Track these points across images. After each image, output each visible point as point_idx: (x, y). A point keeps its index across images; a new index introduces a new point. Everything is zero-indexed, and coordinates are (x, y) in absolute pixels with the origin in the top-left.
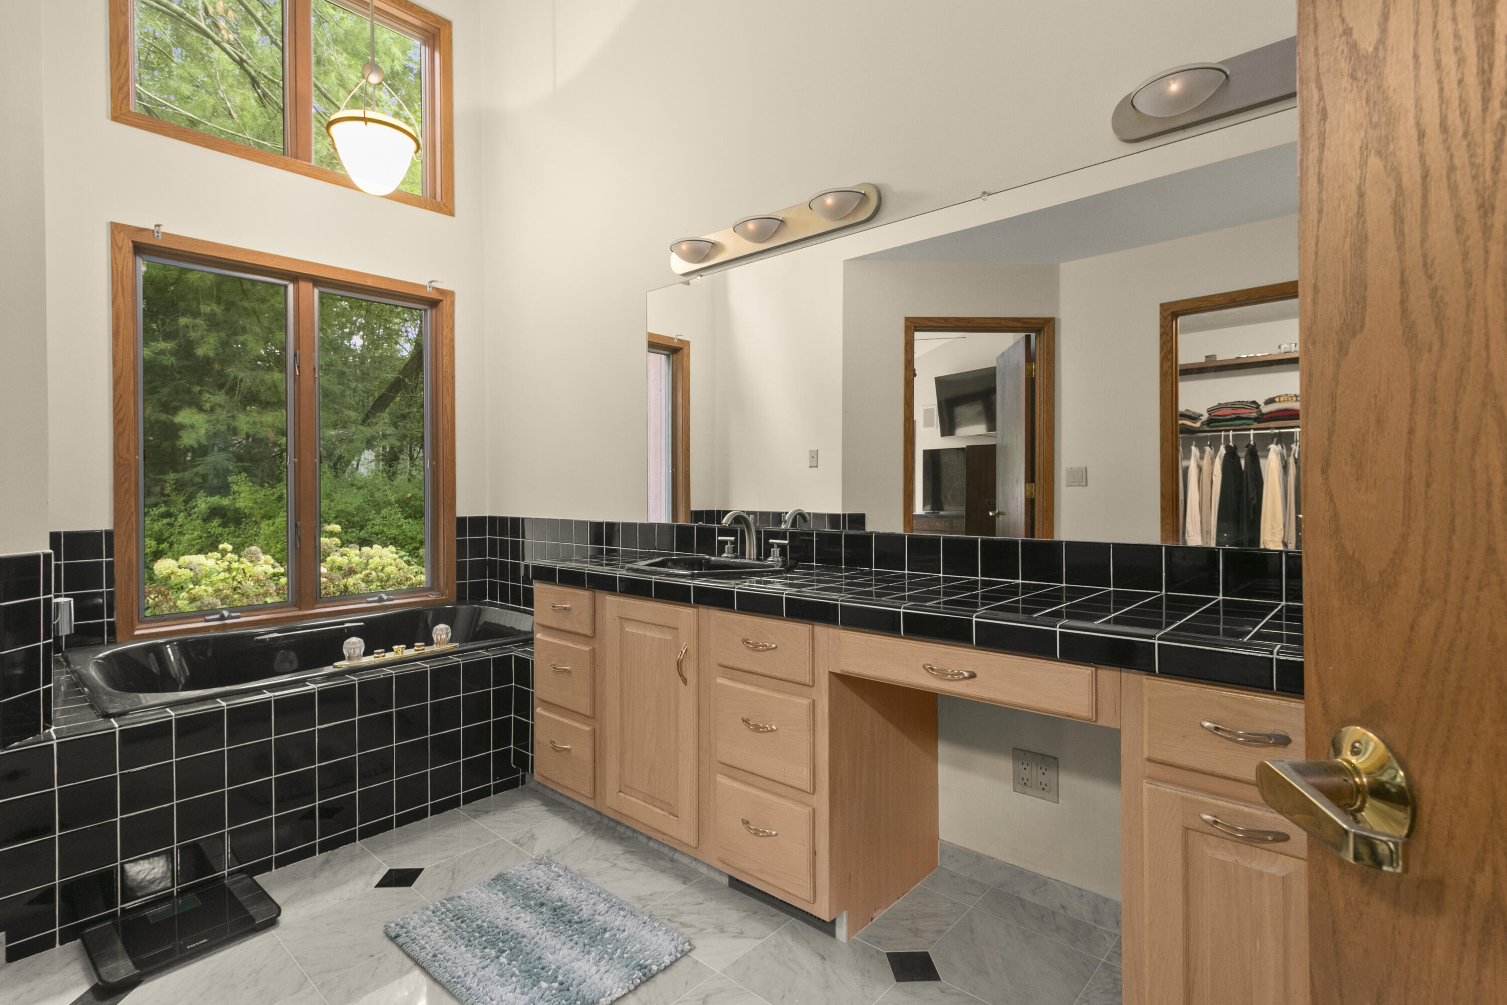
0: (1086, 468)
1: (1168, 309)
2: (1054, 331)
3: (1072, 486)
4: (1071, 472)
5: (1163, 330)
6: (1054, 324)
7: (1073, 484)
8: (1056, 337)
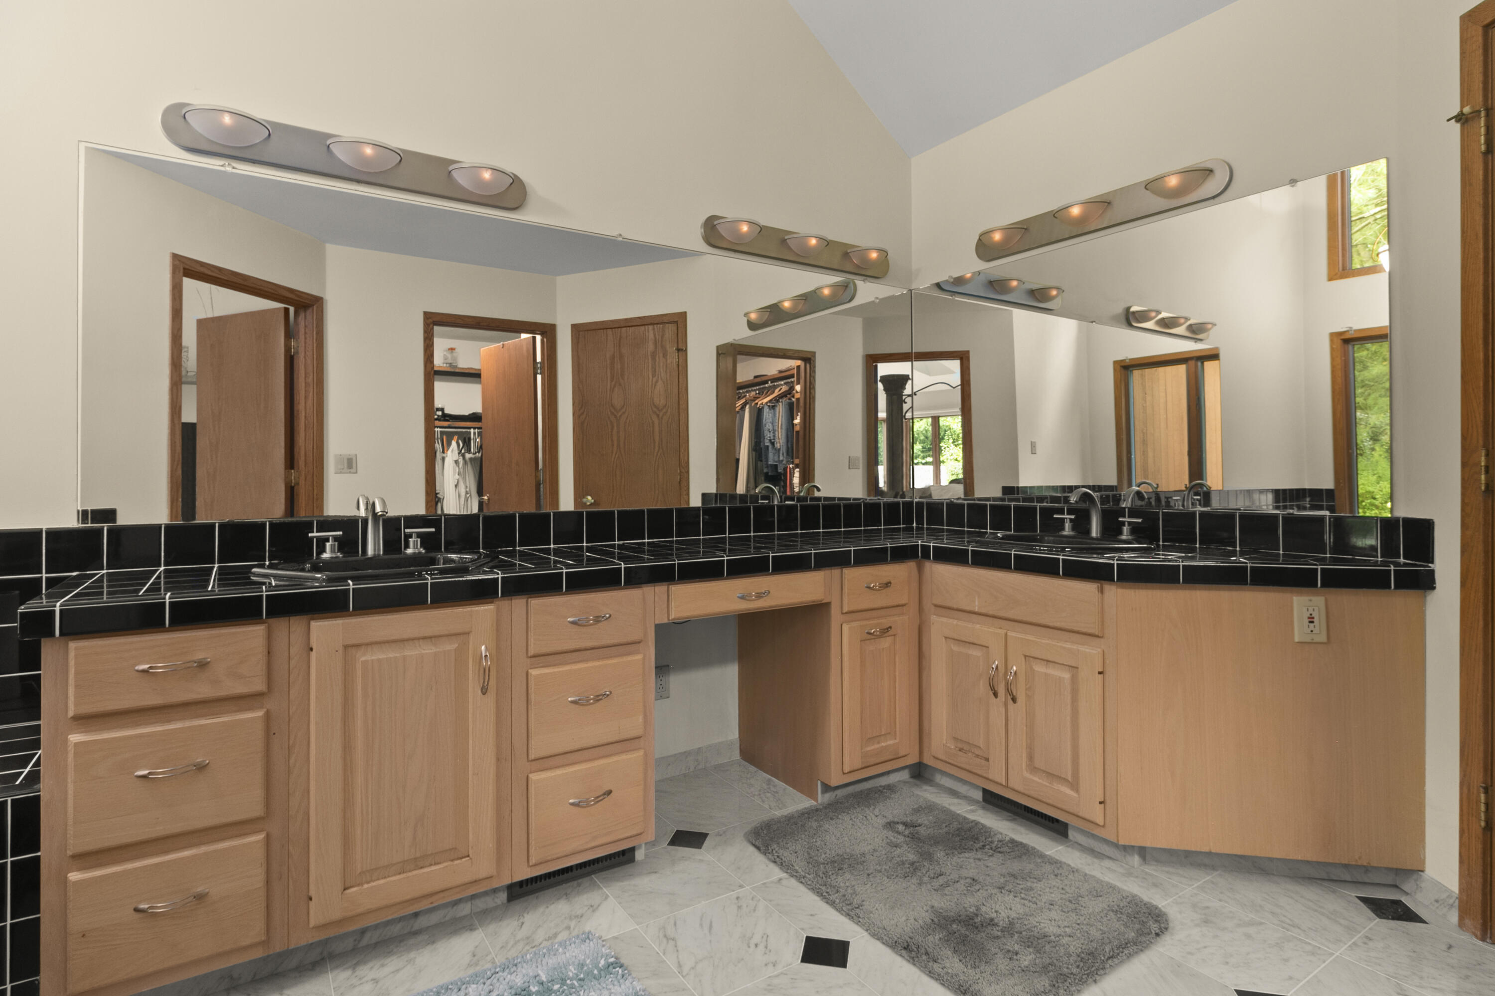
0: (356, 455)
1: (430, 318)
2: (322, 312)
3: (341, 473)
4: (339, 458)
5: (426, 335)
6: (322, 302)
7: (342, 471)
8: (324, 316)
